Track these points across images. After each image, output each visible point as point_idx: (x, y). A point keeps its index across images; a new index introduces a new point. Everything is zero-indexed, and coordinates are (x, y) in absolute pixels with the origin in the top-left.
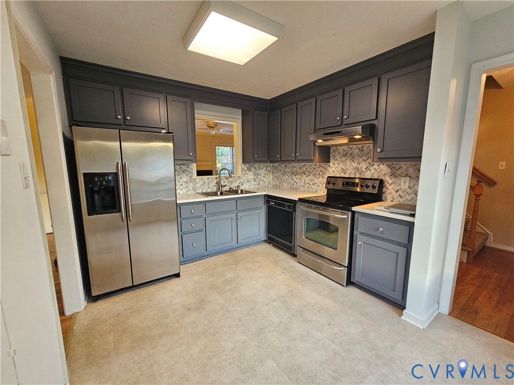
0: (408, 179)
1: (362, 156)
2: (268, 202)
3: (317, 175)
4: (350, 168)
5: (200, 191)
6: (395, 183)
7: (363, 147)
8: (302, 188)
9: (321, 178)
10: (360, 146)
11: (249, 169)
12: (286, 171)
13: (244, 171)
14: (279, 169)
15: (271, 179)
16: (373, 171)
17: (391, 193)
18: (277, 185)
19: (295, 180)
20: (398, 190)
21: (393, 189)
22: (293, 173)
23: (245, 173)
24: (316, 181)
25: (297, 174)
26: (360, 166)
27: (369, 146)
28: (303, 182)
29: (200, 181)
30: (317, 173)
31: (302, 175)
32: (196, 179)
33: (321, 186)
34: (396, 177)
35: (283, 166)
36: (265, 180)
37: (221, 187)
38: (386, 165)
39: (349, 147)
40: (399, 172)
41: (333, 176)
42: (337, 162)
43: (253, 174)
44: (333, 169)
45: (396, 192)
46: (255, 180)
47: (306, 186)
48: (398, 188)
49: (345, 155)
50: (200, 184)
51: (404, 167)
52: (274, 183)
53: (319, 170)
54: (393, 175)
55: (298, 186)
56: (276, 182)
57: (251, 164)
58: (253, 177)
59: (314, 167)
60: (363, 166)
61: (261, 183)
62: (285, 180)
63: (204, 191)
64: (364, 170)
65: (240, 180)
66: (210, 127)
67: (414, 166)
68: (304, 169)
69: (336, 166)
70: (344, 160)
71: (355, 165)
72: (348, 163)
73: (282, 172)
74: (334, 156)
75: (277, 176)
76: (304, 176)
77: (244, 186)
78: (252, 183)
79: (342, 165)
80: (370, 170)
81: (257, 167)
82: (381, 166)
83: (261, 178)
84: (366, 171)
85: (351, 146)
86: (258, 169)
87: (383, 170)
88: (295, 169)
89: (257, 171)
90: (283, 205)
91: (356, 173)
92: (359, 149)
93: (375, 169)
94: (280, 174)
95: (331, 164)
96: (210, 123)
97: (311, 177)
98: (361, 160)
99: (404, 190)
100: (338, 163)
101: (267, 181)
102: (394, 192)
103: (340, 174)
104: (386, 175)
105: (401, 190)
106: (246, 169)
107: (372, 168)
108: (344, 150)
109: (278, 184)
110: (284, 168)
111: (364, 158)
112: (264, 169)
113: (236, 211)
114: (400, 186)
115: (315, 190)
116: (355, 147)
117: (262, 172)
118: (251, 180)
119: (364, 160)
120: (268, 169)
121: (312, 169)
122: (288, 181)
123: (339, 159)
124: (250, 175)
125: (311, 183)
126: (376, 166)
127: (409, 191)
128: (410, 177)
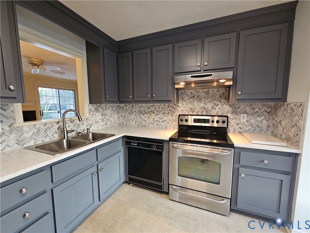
0: (245, 115)
1: (208, 98)
2: (127, 143)
3: (166, 114)
4: (198, 108)
5: (32, 143)
6: (236, 119)
7: (208, 91)
8: (151, 125)
9: (170, 116)
10: (206, 90)
11: (97, 110)
12: (133, 111)
13: (92, 112)
14: (124, 109)
15: (116, 118)
16: (217, 109)
17: (233, 126)
18: (123, 124)
19: (143, 118)
20: (238, 124)
21: (235, 123)
22: (140, 112)
23: (93, 113)
24: (166, 118)
25: (145, 113)
26: (206, 106)
27: (214, 90)
28: (152, 120)
29: (31, 130)
30: (166, 112)
31: (150, 114)
32: (22, 127)
33: (170, 122)
34: (236, 114)
35: (129, 106)
36: (111, 119)
37: (67, 133)
38: (228, 105)
39: (196, 91)
40: (238, 110)
41: (183, 114)
42: (185, 102)
43: (101, 115)
44: (182, 108)
45: (237, 125)
46: (103, 120)
47: (156, 123)
48: (238, 122)
49: (193, 97)
50: (31, 133)
51: (243, 106)
52: (119, 122)
53: (168, 109)
54: (234, 112)
55: (147, 124)
56: (122, 120)
57: (98, 105)
58: (101, 117)
59: (163, 107)
60: (209, 106)
61: (108, 123)
62: (133, 119)
63: (39, 142)
64: (210, 109)
65: (88, 122)
66: (34, 65)
67: (250, 105)
68: (153, 109)
69: (184, 106)
70: (192, 101)
71: (202, 105)
72: (196, 103)
73: (128, 111)
74: (182, 97)
75: (124, 115)
76: (153, 115)
77: (92, 127)
78: (100, 124)
79: (190, 105)
80: (215, 109)
81: (104, 107)
82: (225, 106)
83: (108, 118)
84: (212, 110)
85: (198, 90)
86: (105, 109)
87: (226, 109)
88: (142, 109)
89: (104, 112)
90: (149, 146)
91: (203, 111)
92: (205, 92)
93: (219, 108)
94: (126, 114)
95: (180, 105)
96: (33, 59)
97: (161, 115)
98: (207, 101)
99: (243, 123)
100: (186, 104)
101: (113, 120)
102: (235, 125)
103: (188, 112)
104: (229, 113)
105: (241, 123)
106: (93, 110)
107: (217, 108)
108: (191, 93)
109: (125, 122)
110: (131, 108)
111: (209, 99)
112: (110, 109)
113: (97, 163)
114: (240, 120)
115: (165, 126)
116: (201, 90)
117: (109, 112)
118: (99, 121)
119: (209, 101)
120: (114, 109)
121: (161, 109)
122: (136, 119)
123: (187, 100)
124: (98, 116)
125: (160, 121)
126: (220, 106)
127: (247, 124)
128: (248, 114)
